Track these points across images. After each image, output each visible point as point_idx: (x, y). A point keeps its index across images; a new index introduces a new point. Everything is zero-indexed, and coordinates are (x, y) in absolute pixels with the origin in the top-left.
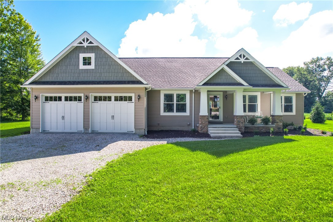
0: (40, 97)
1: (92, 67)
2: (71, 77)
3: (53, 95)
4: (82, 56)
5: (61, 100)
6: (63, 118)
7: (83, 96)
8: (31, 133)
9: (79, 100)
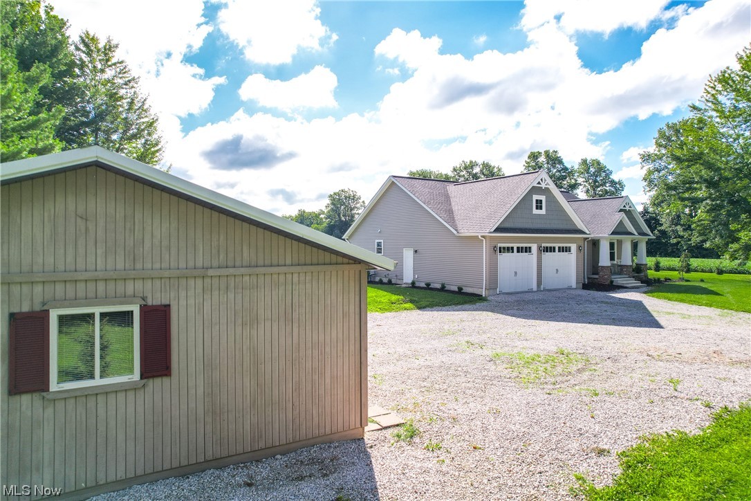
0: (498, 249)
1: (543, 212)
2: (526, 223)
3: (507, 245)
4: (535, 197)
5: (513, 252)
6: (516, 273)
7: (534, 247)
8: (484, 296)
9: (530, 252)
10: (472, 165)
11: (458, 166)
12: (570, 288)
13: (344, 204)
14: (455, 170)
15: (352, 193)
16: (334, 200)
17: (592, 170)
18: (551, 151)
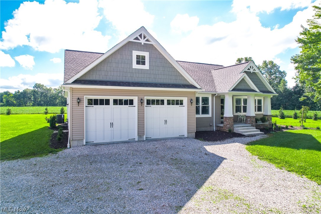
0: (84, 100)
1: (146, 67)
2: (123, 77)
3: (99, 97)
4: (135, 53)
6: (112, 125)
7: (136, 100)
8: (68, 146)
9: (131, 104)
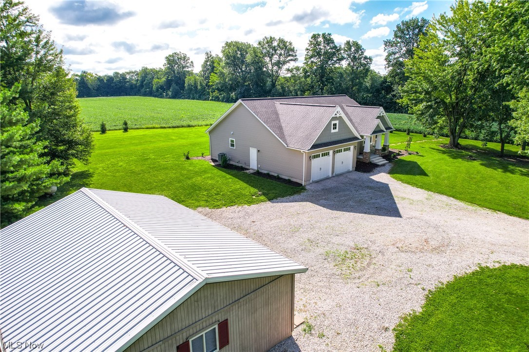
1: (336, 130)
2: (327, 139)
4: (333, 122)
5: (319, 157)
6: (321, 169)
7: (331, 152)
8: (303, 185)
9: (329, 155)
10: (272, 39)
11: (262, 41)
12: (349, 172)
13: (177, 63)
14: (260, 43)
15: (183, 55)
16: (170, 60)
17: (353, 49)
18: (327, 34)
